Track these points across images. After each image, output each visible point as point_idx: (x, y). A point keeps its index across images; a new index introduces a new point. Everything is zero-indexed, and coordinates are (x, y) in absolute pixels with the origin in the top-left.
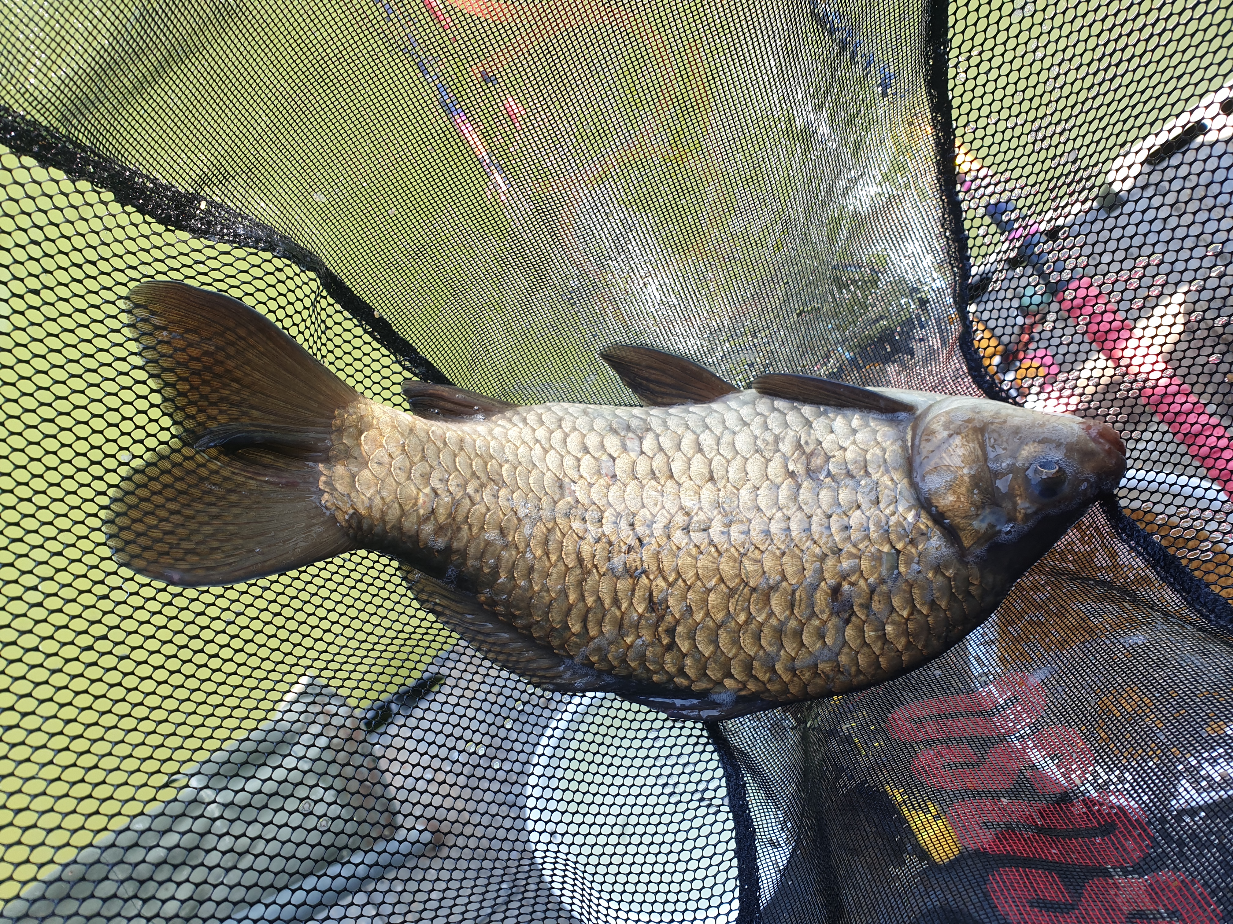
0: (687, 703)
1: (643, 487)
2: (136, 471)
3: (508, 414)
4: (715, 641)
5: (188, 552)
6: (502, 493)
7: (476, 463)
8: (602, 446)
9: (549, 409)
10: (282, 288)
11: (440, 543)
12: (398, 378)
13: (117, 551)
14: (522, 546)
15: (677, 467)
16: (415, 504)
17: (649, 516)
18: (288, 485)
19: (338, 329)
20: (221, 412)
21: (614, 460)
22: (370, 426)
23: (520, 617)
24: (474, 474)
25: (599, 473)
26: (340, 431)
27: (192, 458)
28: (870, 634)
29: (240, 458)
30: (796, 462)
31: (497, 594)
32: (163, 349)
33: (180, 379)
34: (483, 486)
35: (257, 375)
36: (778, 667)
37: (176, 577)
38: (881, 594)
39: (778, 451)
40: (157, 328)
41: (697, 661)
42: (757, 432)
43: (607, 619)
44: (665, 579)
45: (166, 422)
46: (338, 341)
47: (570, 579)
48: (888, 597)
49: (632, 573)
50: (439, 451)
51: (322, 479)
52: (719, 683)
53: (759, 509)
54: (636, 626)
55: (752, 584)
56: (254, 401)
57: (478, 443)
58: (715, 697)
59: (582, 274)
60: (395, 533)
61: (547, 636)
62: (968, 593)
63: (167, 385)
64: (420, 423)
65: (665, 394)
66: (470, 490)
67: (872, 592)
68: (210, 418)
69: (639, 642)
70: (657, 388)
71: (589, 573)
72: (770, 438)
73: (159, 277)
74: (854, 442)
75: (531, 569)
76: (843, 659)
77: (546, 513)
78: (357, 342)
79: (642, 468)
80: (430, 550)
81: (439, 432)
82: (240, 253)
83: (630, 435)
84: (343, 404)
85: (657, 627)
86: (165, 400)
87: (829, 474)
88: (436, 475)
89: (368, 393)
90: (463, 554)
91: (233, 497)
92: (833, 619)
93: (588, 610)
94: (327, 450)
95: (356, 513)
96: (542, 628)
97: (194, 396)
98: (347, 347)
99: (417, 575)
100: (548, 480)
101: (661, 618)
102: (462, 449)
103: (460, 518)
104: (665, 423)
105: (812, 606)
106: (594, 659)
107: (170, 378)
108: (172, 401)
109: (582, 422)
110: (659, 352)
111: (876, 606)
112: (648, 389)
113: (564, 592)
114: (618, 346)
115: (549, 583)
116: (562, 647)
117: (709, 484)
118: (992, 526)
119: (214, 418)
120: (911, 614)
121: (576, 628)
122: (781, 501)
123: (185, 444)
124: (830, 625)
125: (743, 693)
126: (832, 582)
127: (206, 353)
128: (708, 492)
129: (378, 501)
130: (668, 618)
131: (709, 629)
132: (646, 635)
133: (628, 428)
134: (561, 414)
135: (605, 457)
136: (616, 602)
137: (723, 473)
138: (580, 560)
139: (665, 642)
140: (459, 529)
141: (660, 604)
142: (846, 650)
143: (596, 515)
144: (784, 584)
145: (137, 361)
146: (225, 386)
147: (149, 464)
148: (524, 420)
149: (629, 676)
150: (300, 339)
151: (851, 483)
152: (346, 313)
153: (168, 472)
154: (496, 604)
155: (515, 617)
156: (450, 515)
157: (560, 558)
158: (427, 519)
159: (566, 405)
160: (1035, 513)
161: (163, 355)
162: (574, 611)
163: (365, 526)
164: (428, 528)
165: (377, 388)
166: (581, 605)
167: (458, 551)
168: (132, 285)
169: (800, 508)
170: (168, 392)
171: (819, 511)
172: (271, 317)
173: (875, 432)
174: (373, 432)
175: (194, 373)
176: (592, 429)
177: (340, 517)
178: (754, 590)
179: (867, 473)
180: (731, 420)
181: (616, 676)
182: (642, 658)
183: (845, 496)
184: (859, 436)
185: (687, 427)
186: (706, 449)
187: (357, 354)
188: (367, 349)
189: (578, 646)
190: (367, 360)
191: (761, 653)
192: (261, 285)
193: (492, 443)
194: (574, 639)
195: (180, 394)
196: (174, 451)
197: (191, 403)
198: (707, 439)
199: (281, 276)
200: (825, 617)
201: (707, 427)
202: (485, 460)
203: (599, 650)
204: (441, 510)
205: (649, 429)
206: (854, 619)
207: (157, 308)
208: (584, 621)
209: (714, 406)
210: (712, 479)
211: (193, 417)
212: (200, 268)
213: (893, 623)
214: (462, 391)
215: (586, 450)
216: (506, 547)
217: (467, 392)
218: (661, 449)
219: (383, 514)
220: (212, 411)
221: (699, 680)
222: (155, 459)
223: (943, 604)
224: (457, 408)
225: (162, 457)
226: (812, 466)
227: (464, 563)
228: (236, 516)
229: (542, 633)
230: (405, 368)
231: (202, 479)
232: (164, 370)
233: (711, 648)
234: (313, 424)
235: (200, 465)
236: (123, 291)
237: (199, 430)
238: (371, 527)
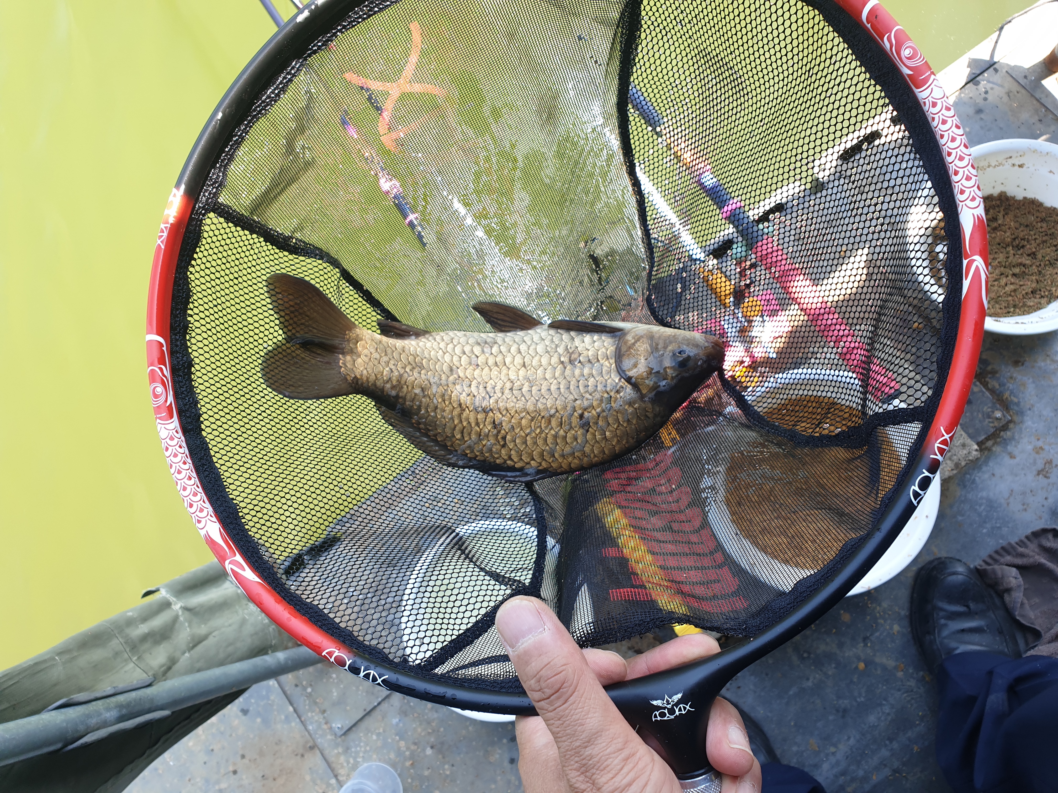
0: (514, 474)
1: (491, 370)
2: (269, 351)
3: (427, 336)
4: (525, 442)
5: (290, 385)
6: (422, 372)
7: (411, 358)
8: (472, 351)
9: (447, 334)
10: (326, 276)
11: (394, 393)
12: (374, 319)
13: (265, 381)
14: (432, 397)
15: (508, 360)
16: (382, 375)
17: (494, 384)
18: (327, 363)
19: (347, 295)
20: (301, 329)
21: (477, 357)
22: (361, 340)
23: (432, 430)
24: (409, 363)
25: (470, 364)
26: (348, 341)
27: (289, 348)
28: (598, 437)
29: (308, 350)
30: (564, 357)
31: (420, 419)
32: (280, 302)
33: (286, 314)
34: (414, 368)
35: (315, 314)
36: (556, 455)
37: (287, 394)
38: (603, 417)
39: (557, 351)
40: (277, 293)
41: (517, 452)
42: (547, 344)
43: (473, 432)
44: (501, 413)
45: (281, 332)
46: (347, 300)
47: (455, 413)
48: (606, 418)
49: (485, 411)
50: (393, 352)
51: (341, 361)
52: (528, 463)
53: (546, 379)
54: (487, 436)
55: (542, 414)
56: (314, 326)
57: (411, 349)
58: (526, 471)
59: (462, 268)
60: (373, 387)
61: (445, 440)
62: (646, 416)
63: (281, 316)
64: (384, 339)
65: (505, 326)
66: (407, 370)
67: (599, 416)
68: (297, 332)
69: (489, 443)
70: (502, 323)
71: (464, 410)
72: (554, 346)
73: (277, 272)
74: (593, 347)
75: (436, 408)
76: (587, 449)
77: (443, 382)
78: (356, 301)
79: (491, 362)
80: (389, 396)
81: (393, 343)
82: (309, 261)
83: (487, 345)
84: (350, 330)
85: (497, 436)
86: (280, 323)
87: (580, 362)
88: (392, 362)
89: (360, 325)
90: (404, 398)
91: (306, 366)
92: (581, 430)
93: (464, 428)
94: (343, 349)
95: (356, 377)
96: (442, 436)
97: (291, 322)
98: (351, 304)
99: (383, 409)
100: (445, 368)
101: (499, 432)
102: (404, 351)
103: (403, 382)
104: (504, 339)
105: (570, 424)
106: (468, 452)
107: (283, 314)
108: (283, 323)
109: (463, 340)
110: (502, 305)
111: (600, 423)
112: (497, 323)
113: (452, 419)
114: (481, 303)
115: (445, 414)
116: (452, 446)
117: (523, 368)
118: (655, 383)
119: (298, 332)
120: (618, 426)
121: (458, 436)
122: (557, 375)
123: (287, 342)
124: (579, 433)
125: (540, 468)
126: (580, 412)
127: (296, 304)
128: (522, 372)
129: (365, 372)
130: (503, 432)
131: (522, 436)
132: (492, 441)
133: (486, 343)
134: (453, 336)
135: (473, 356)
136: (477, 424)
137: (530, 362)
138: (460, 405)
139: (502, 443)
140: (402, 388)
141: (499, 425)
142: (588, 445)
143: (468, 383)
144: (557, 414)
145: (270, 306)
146: (303, 318)
147: (274, 349)
148: (435, 339)
149: (484, 461)
150: (332, 299)
151: (590, 365)
152: (351, 287)
153: (281, 353)
154: (420, 423)
155: (429, 430)
156: (398, 381)
157: (450, 403)
158: (388, 382)
159: (456, 332)
160: (677, 376)
161: (279, 304)
162: (457, 428)
163: (360, 383)
164: (388, 386)
165: (364, 323)
166: (460, 425)
167: (402, 397)
168: (268, 275)
169: (565, 378)
170: (282, 319)
171: (574, 379)
172: (321, 289)
173: (604, 341)
174: (363, 342)
175: (292, 312)
176: (468, 343)
177: (348, 378)
178: (543, 417)
179: (598, 361)
180: (536, 338)
181: (478, 461)
182: (490, 450)
183: (586, 371)
184: (596, 344)
185: (515, 341)
186: (522, 351)
187: (356, 307)
188: (360, 304)
189: (460, 445)
190: (360, 310)
191: (547, 448)
192: (317, 275)
193: (419, 349)
194: (457, 441)
195: (286, 320)
196: (283, 344)
197: (290, 325)
198: (523, 347)
199: (326, 271)
200: (576, 429)
201: (524, 342)
202: (415, 356)
203: (469, 447)
204: (394, 378)
205: (496, 343)
206: (590, 429)
207: (277, 285)
208: (462, 433)
209: (529, 331)
210: (524, 366)
211: (290, 331)
212: (293, 267)
213: (609, 431)
214: (405, 325)
215: (464, 353)
216: (424, 396)
217: (408, 325)
218: (501, 352)
219: (368, 378)
220: (298, 329)
221: (519, 462)
222: (276, 347)
223: (634, 422)
224: (402, 333)
225: (278, 347)
226: (572, 358)
227: (405, 403)
228: (308, 373)
229: (442, 439)
230: (378, 314)
231: (293, 357)
232: (280, 310)
233: (524, 446)
234: (337, 337)
235: (293, 352)
236: (265, 278)
237: (293, 337)
238: (362, 384)
